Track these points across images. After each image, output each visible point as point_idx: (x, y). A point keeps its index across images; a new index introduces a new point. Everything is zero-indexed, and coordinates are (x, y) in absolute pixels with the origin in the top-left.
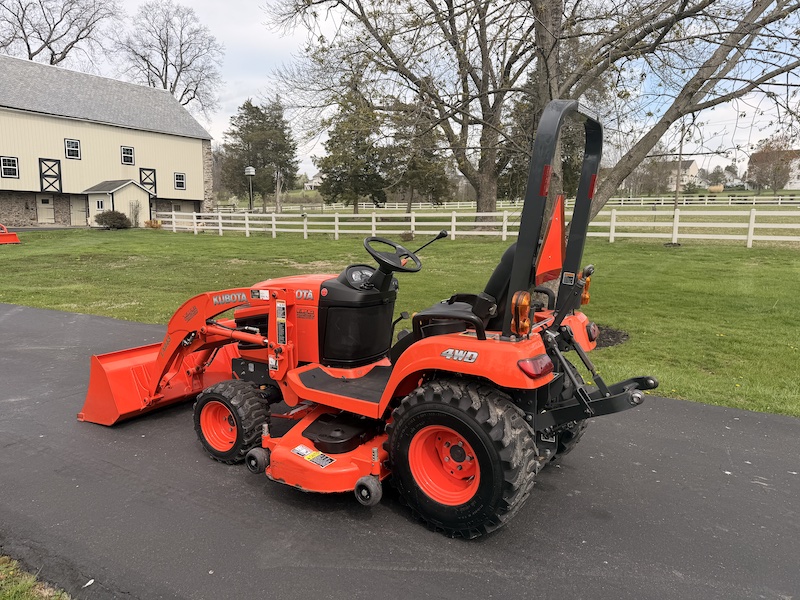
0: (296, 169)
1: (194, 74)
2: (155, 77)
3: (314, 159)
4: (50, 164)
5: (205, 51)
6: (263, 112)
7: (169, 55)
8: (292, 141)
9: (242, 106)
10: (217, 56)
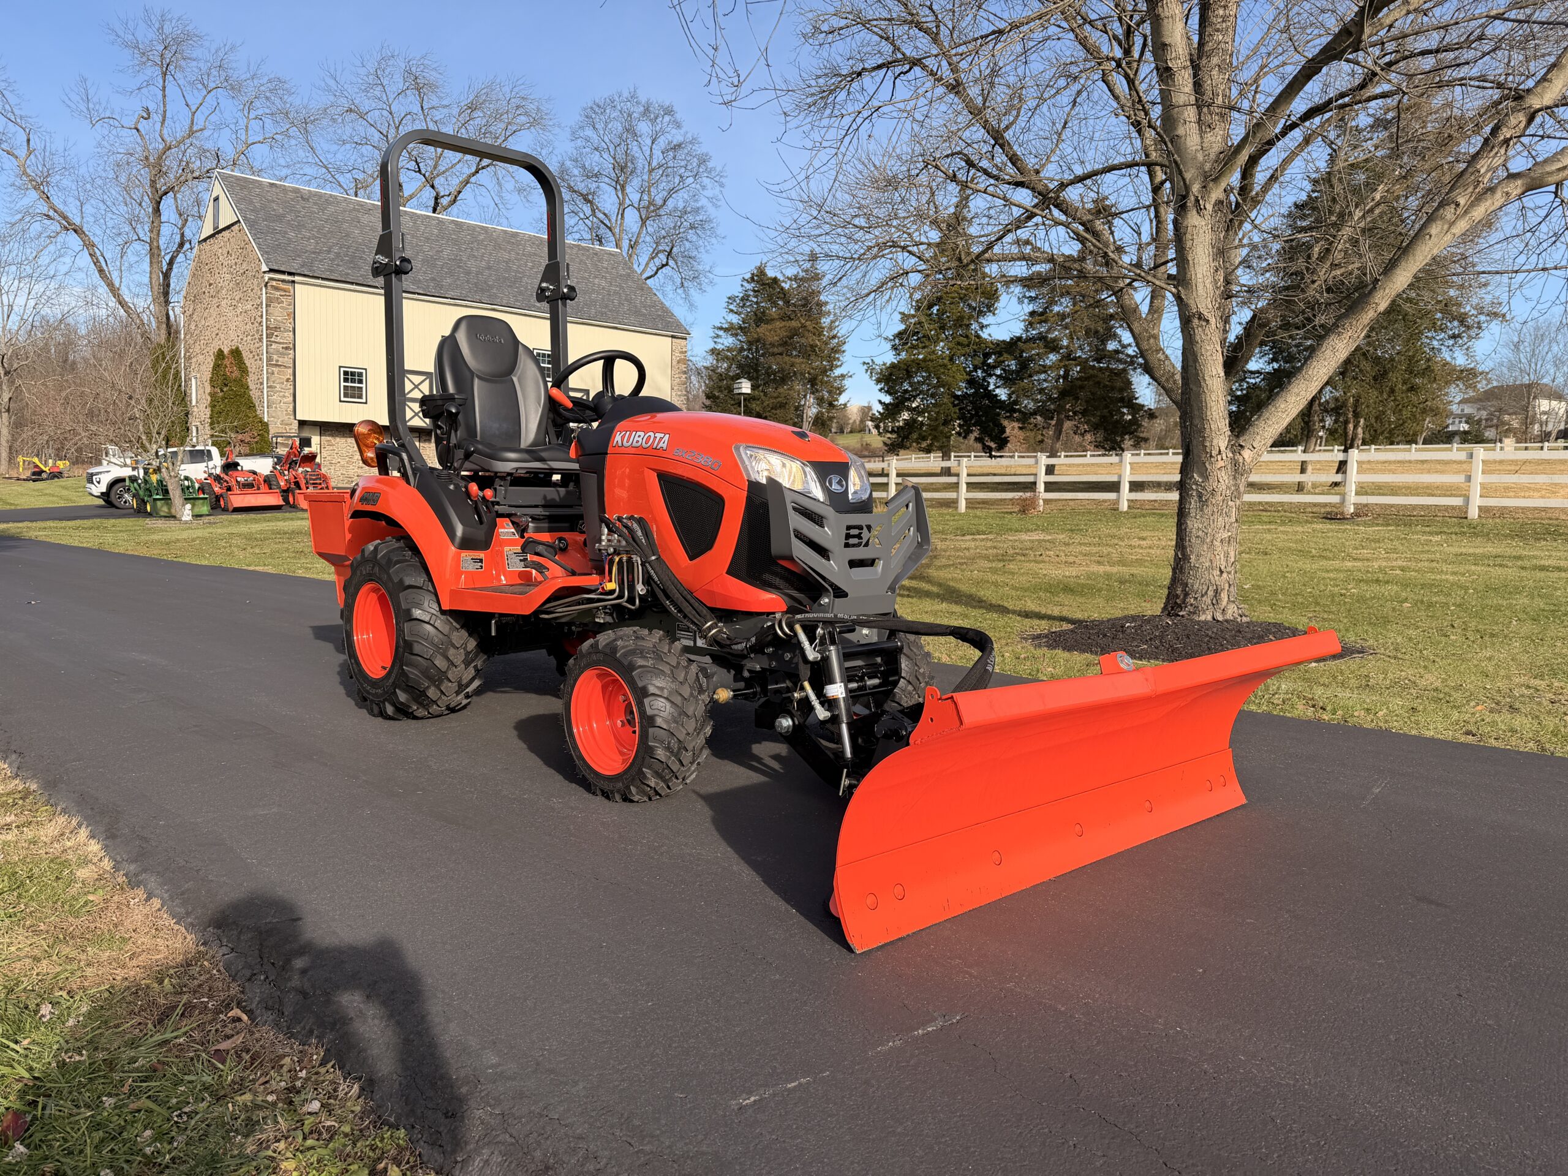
0: (841, 390)
1: (668, 222)
2: (603, 231)
3: (870, 368)
4: (417, 379)
5: (691, 180)
6: (786, 286)
7: (628, 189)
8: (834, 337)
9: (748, 276)
10: (712, 190)
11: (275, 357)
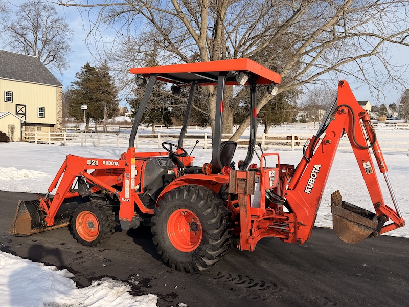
2: (28, 48)
5: (61, 32)
6: (97, 70)
8: (114, 88)
10: (69, 35)
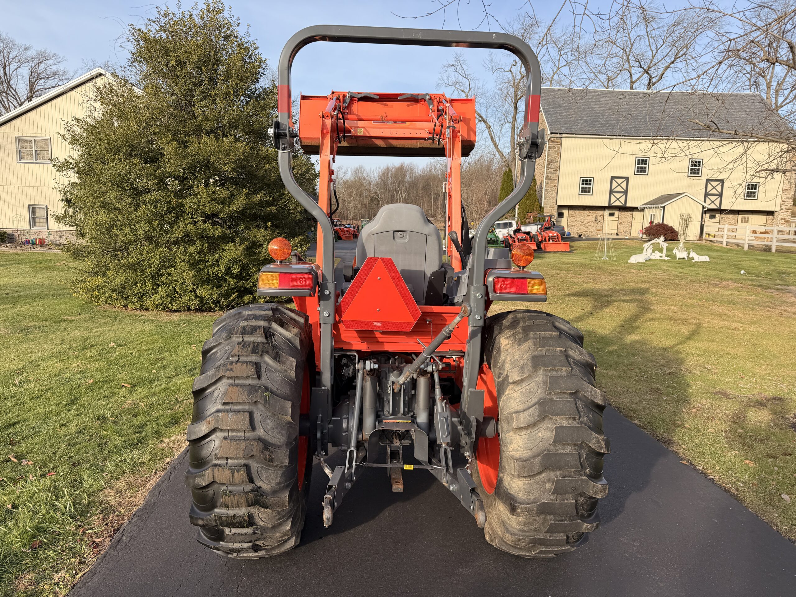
4: (619, 181)
11: (550, 175)
